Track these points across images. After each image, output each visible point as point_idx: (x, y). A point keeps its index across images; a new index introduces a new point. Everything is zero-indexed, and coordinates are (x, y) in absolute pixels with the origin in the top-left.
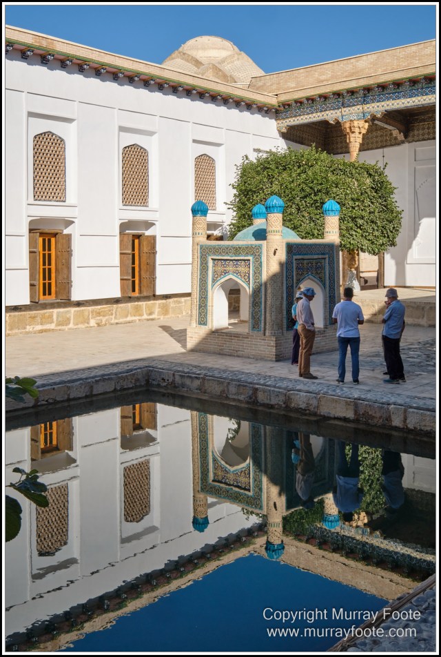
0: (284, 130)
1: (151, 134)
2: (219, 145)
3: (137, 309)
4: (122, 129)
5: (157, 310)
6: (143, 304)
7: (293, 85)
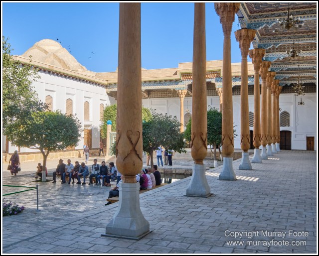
0: (109, 93)
1: (73, 95)
2: (90, 98)
3: (70, 154)
4: (67, 94)
5: (75, 154)
6: (71, 152)
7: (113, 77)
